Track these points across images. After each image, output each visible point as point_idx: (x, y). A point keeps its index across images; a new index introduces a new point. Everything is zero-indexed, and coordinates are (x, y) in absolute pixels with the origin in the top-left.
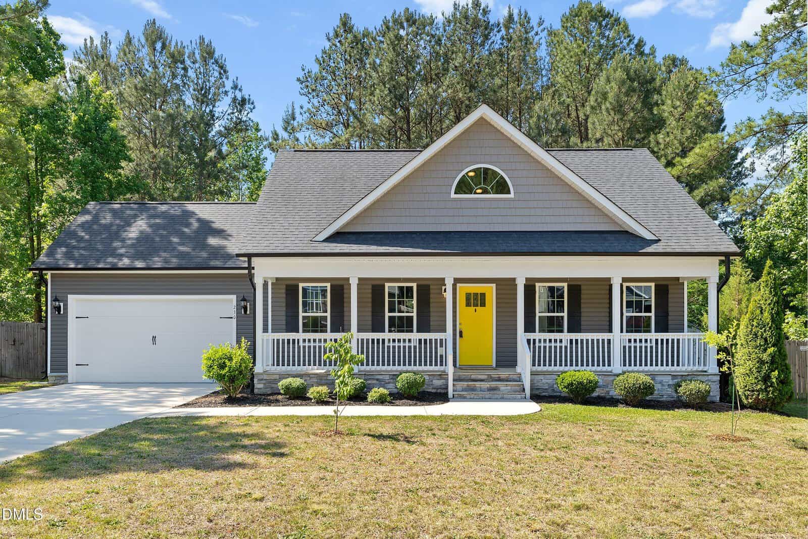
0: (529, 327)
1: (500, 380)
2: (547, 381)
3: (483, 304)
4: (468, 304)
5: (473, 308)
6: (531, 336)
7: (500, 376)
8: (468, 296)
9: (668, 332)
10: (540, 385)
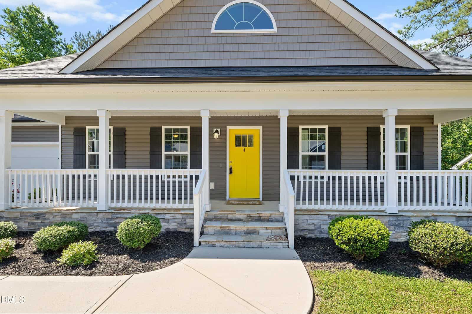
0: (292, 164)
1: (260, 220)
2: (313, 221)
3: (251, 145)
4: (238, 144)
5: (242, 148)
6: (295, 172)
7: (261, 215)
8: (238, 138)
9: (423, 169)
10: (305, 225)
